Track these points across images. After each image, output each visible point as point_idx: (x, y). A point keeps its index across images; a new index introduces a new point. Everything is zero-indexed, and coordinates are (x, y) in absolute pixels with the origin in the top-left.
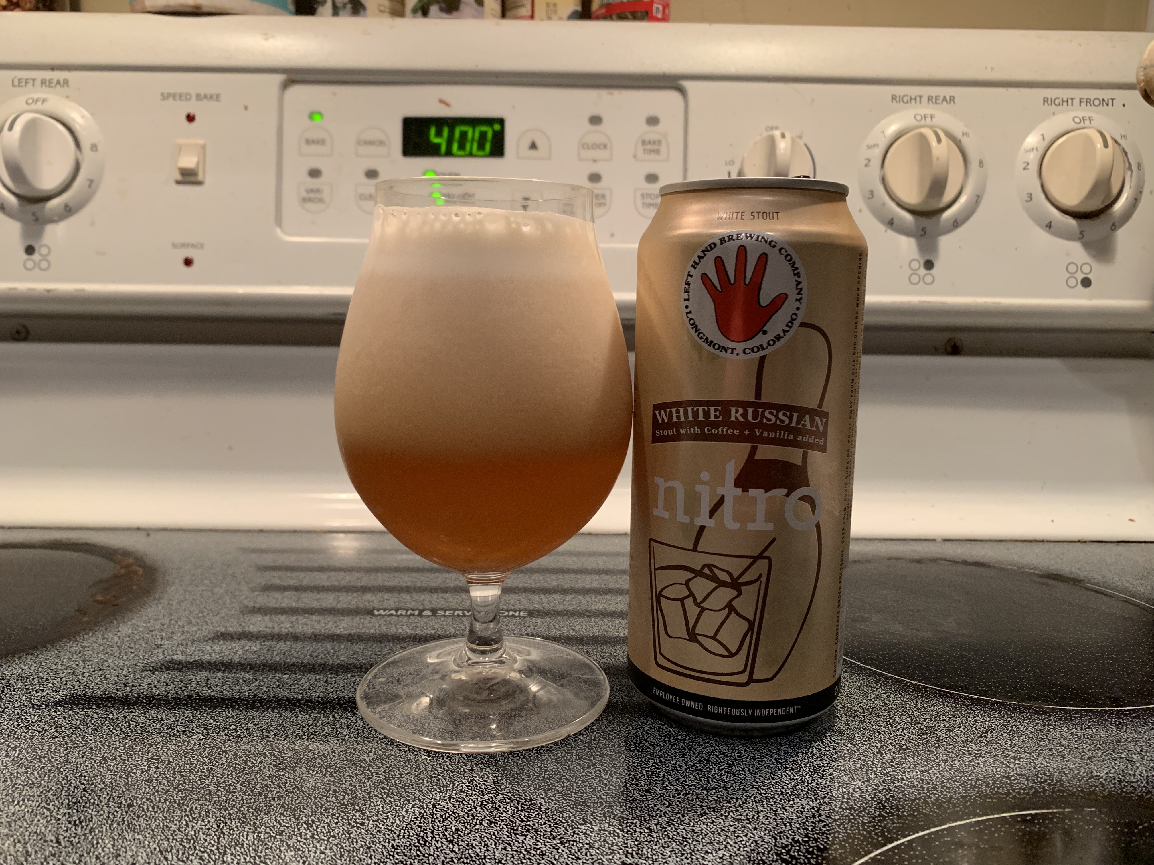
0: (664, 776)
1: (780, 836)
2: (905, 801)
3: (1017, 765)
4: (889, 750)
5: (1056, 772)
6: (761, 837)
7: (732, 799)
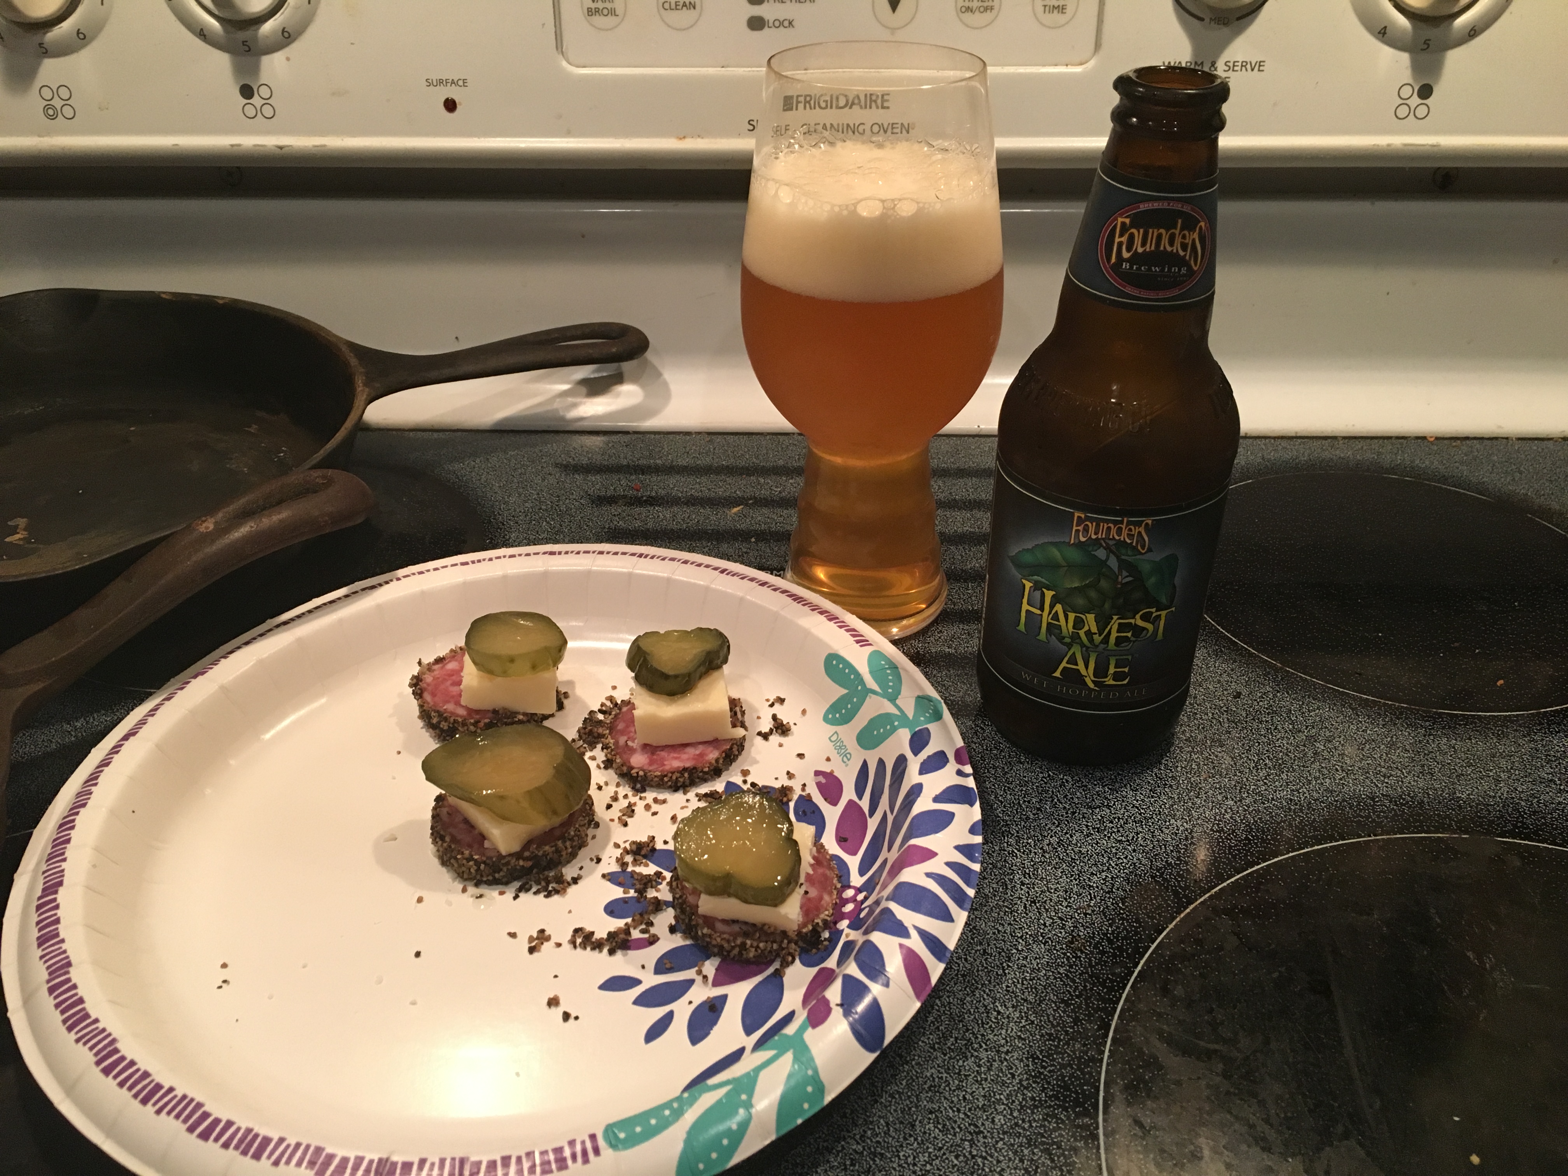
0: (1053, 792)
1: (1155, 859)
2: (1272, 823)
3: (1385, 784)
4: (1266, 765)
5: (1420, 793)
6: (1139, 859)
7: (1115, 818)
